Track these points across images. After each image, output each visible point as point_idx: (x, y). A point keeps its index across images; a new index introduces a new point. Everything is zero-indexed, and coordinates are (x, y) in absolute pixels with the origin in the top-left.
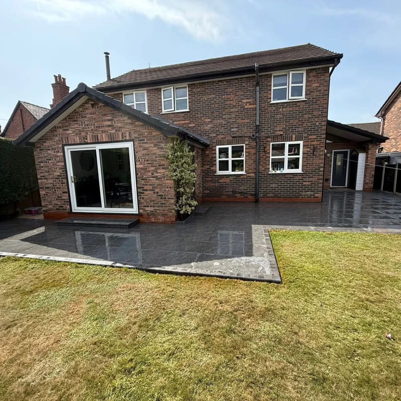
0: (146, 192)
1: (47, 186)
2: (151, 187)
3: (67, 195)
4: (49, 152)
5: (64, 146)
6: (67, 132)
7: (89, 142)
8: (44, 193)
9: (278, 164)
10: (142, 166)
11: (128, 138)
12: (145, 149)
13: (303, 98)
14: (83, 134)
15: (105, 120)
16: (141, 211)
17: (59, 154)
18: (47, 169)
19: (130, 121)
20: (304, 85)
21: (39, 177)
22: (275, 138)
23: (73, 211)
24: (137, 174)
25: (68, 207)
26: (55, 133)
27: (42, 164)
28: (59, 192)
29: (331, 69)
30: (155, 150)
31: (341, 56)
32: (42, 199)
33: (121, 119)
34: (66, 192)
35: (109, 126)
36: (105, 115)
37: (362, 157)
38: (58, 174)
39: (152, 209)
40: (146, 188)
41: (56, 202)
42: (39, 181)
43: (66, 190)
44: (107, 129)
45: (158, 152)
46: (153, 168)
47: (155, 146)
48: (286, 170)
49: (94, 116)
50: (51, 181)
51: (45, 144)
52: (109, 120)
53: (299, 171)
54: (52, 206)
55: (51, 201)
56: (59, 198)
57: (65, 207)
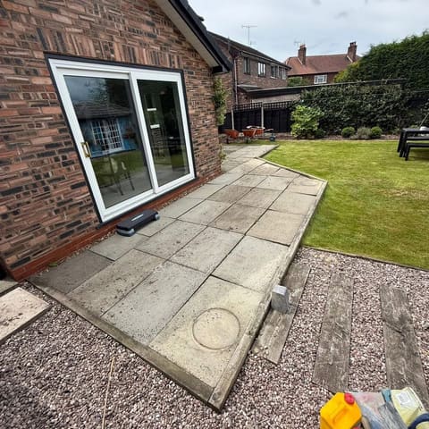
0: (200, 147)
2: (203, 139)
3: (85, 189)
5: (47, 56)
6: (55, 16)
7: (118, 60)
10: (193, 111)
11: (176, 66)
14: (102, 37)
15: (143, 21)
16: (197, 174)
23: (104, 220)
24: (189, 124)
25: (94, 214)
28: (59, 192)
34: (81, 185)
35: (150, 35)
36: (141, 9)
38: (49, 140)
39: (206, 167)
40: (199, 140)
41: (57, 219)
43: (83, 179)
45: (206, 92)
46: (203, 114)
50: (23, 167)
52: (148, 24)
54: (43, 238)
55: (37, 226)
56: (63, 206)
57: (83, 220)
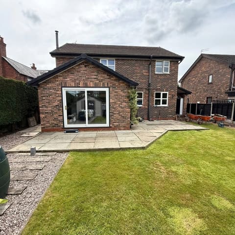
0: (115, 115)
1: (46, 112)
2: (118, 112)
3: (62, 117)
4: (51, 90)
5: (62, 87)
6: (66, 79)
7: (81, 86)
8: (44, 116)
9: (158, 102)
10: (113, 101)
11: (106, 86)
12: (116, 92)
13: (168, 73)
14: (77, 81)
15: (93, 75)
16: (111, 125)
17: (58, 92)
18: (48, 101)
19: (108, 77)
20: (169, 67)
21: (40, 106)
22: (157, 90)
23: (65, 127)
24: (110, 105)
25: (62, 124)
26: (57, 79)
27: (44, 98)
28: (55, 116)
29: (179, 62)
30: (121, 93)
31: (184, 57)
32: (41, 120)
33: (103, 75)
34: (61, 116)
35: (95, 78)
36: (93, 72)
37: (182, 100)
38: (57, 104)
39: (118, 124)
40: (115, 112)
41: (53, 122)
42: (40, 108)
43: (62, 114)
44: (93, 80)
45: (123, 94)
46: (119, 102)
47: (121, 91)
48: (161, 105)
49: (85, 72)
50: (50, 109)
51: (47, 85)
52: (95, 75)
53: (167, 105)
54: (49, 125)
55: (49, 121)
56: (55, 119)
57: (59, 125)
